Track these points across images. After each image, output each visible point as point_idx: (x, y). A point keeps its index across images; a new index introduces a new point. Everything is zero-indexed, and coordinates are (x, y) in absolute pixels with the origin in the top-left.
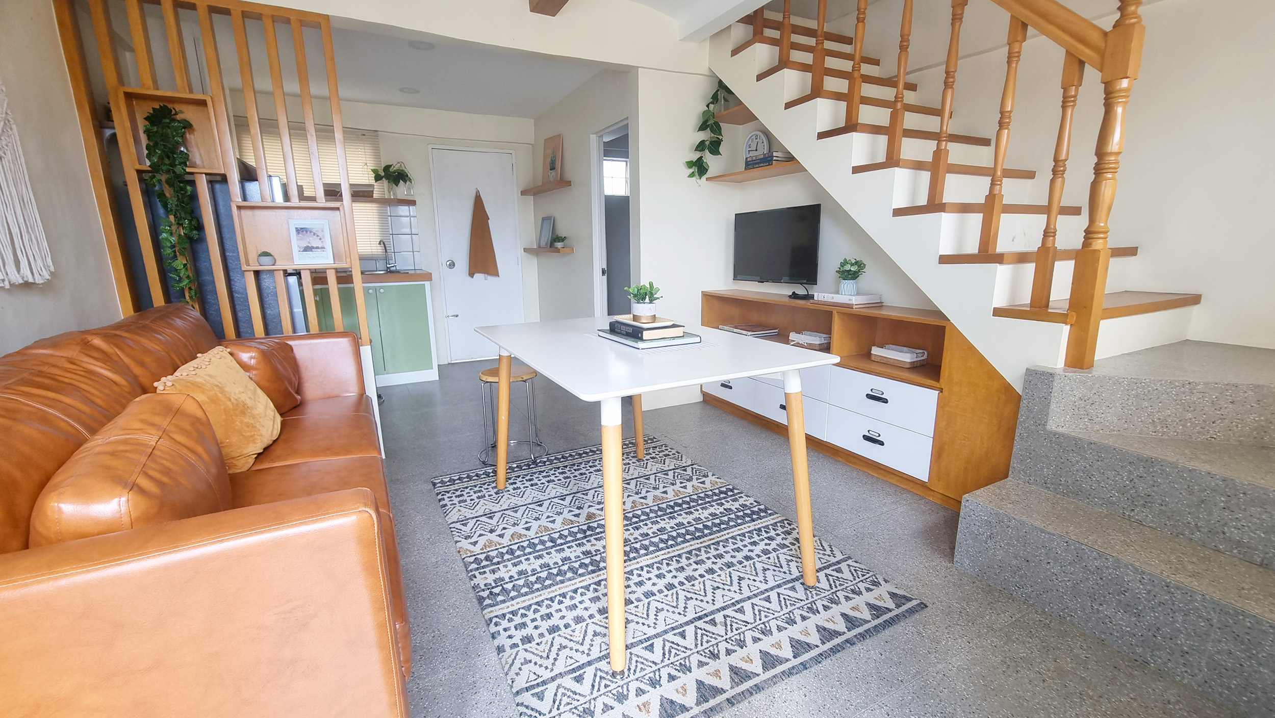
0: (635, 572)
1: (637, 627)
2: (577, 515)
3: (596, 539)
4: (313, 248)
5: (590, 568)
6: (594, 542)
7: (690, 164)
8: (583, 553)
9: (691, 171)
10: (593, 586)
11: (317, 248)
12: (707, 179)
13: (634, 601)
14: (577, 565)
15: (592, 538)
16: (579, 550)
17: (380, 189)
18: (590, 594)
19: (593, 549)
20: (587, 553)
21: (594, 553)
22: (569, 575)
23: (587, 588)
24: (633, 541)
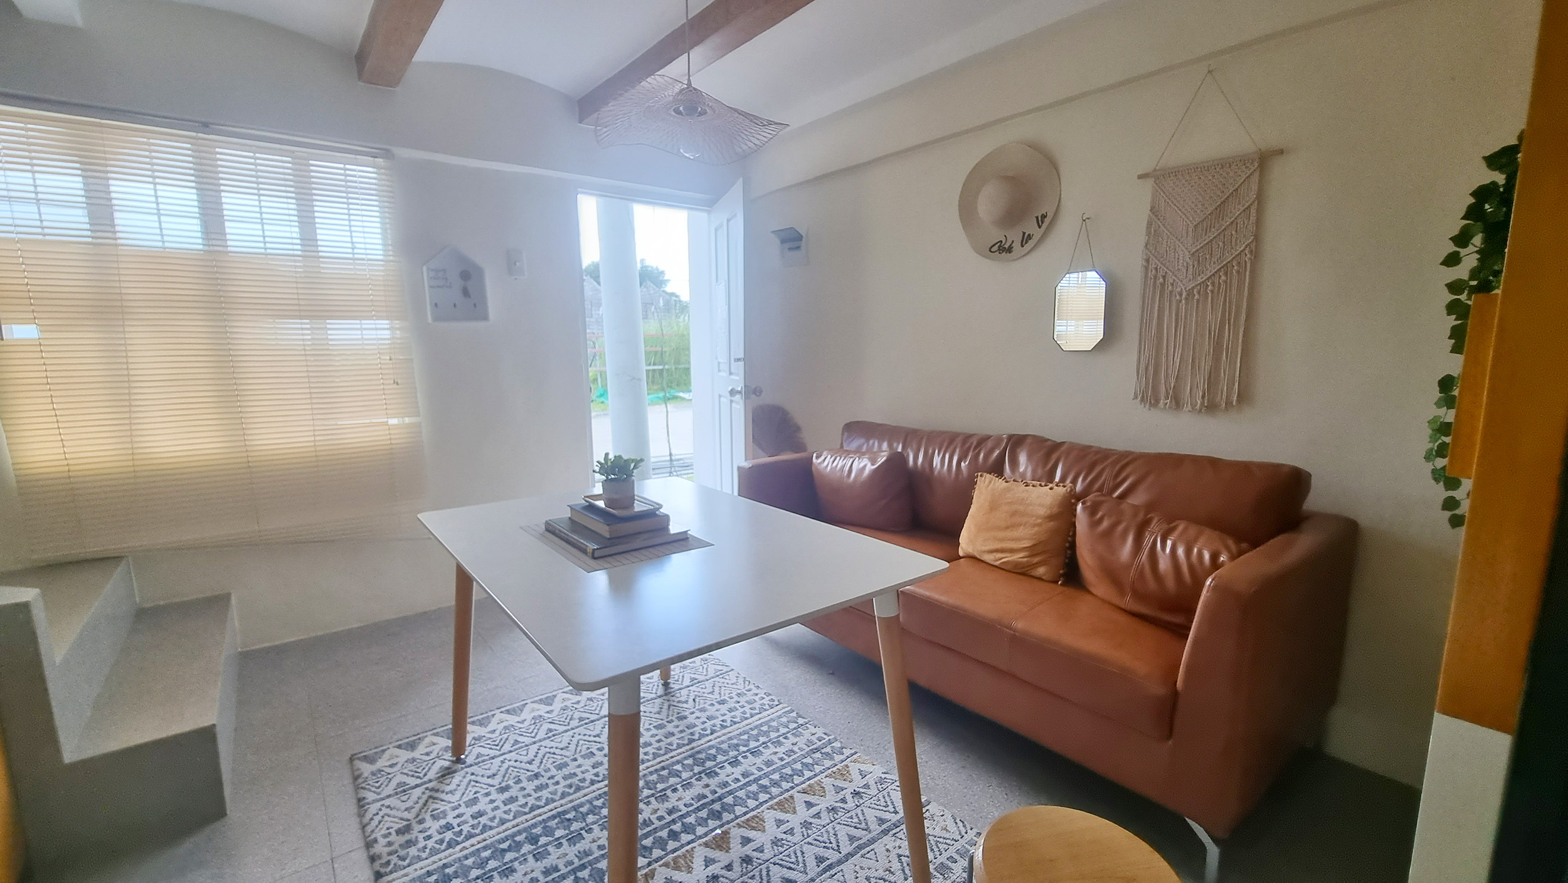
0: (650, 757)
1: (651, 710)
2: (746, 841)
3: (705, 797)
5: (703, 756)
6: (706, 791)
8: (717, 774)
10: (696, 737)
13: (652, 728)
14: (720, 758)
15: (711, 797)
16: (722, 777)
18: (697, 729)
19: (705, 780)
20: (711, 774)
21: (703, 775)
22: (725, 746)
23: (701, 736)
24: (652, 799)
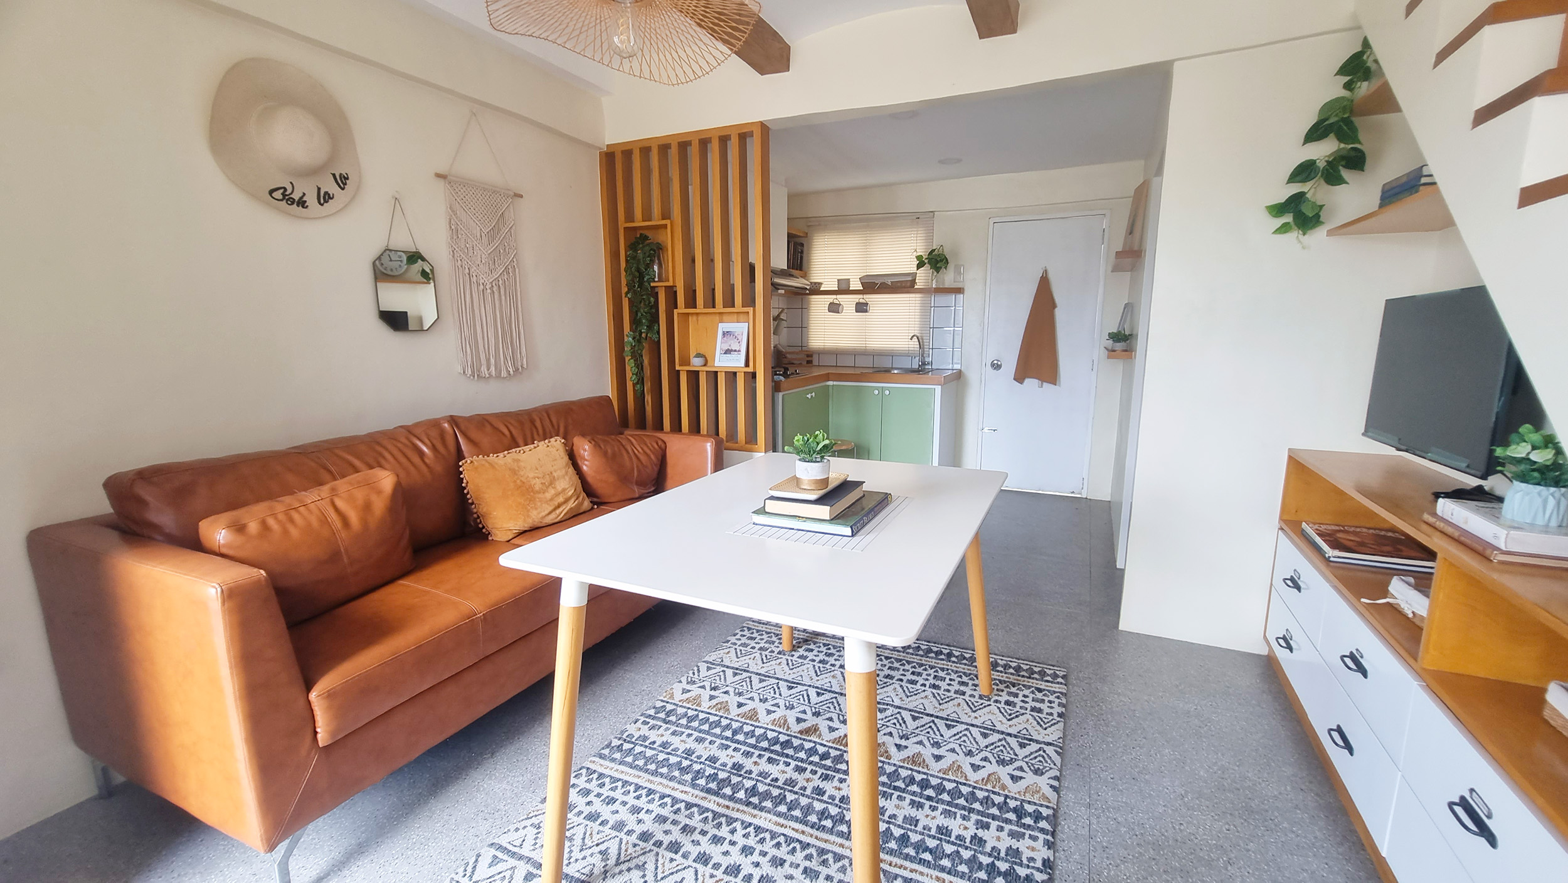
4: (732, 351)
7: (1278, 210)
9: (1279, 222)
11: (735, 351)
12: (1330, 233)
17: (923, 277)
